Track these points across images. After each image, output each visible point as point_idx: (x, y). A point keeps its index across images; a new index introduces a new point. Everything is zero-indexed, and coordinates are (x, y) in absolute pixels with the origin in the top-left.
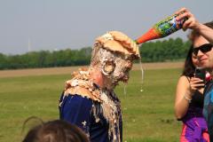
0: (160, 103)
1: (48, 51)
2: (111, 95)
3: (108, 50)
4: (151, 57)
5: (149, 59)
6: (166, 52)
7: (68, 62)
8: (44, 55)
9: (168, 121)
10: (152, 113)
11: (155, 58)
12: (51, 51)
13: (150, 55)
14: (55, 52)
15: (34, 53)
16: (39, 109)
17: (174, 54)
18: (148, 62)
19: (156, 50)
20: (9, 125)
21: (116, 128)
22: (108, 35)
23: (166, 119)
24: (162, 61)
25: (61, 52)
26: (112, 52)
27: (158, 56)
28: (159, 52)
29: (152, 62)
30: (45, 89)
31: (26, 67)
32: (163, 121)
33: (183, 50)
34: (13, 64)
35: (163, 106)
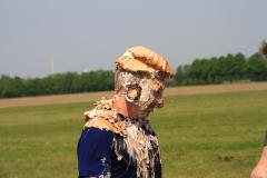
0: (216, 135)
1: (76, 73)
2: (144, 127)
3: (129, 72)
4: (205, 78)
5: (202, 81)
6: (223, 71)
7: (101, 85)
8: (70, 77)
9: (227, 159)
10: (207, 148)
11: (209, 79)
12: (79, 73)
13: (204, 75)
14: (84, 74)
15: (59, 75)
16: (65, 145)
17: (233, 74)
18: (201, 84)
19: (211, 69)
20: (28, 166)
21: (150, 169)
22: (127, 54)
23: (223, 155)
24: (219, 83)
25: (92, 73)
26: (133, 73)
27: (213, 76)
28: (213, 72)
29: (207, 83)
30: (71, 121)
31: (48, 93)
32: (220, 158)
33: (245, 69)
34: (32, 90)
35: (221, 139)
